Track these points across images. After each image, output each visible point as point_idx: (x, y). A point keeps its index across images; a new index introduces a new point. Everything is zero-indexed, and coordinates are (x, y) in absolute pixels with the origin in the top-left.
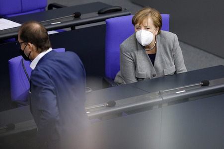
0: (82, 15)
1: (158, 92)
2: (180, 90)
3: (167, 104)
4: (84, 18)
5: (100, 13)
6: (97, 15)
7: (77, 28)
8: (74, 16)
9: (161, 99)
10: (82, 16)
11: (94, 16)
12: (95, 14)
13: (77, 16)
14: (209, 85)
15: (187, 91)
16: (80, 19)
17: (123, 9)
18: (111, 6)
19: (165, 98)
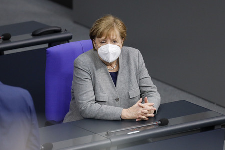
0: (12, 37)
1: (105, 133)
2: (133, 130)
3: (116, 148)
4: (16, 41)
5: (35, 35)
6: (32, 37)
7: (6, 53)
8: (3, 39)
9: (109, 142)
10: (13, 39)
11: (28, 39)
12: (29, 36)
13: (7, 38)
14: (169, 125)
15: (141, 132)
16: (10, 42)
17: (63, 30)
18: (49, 27)
19: (113, 140)
